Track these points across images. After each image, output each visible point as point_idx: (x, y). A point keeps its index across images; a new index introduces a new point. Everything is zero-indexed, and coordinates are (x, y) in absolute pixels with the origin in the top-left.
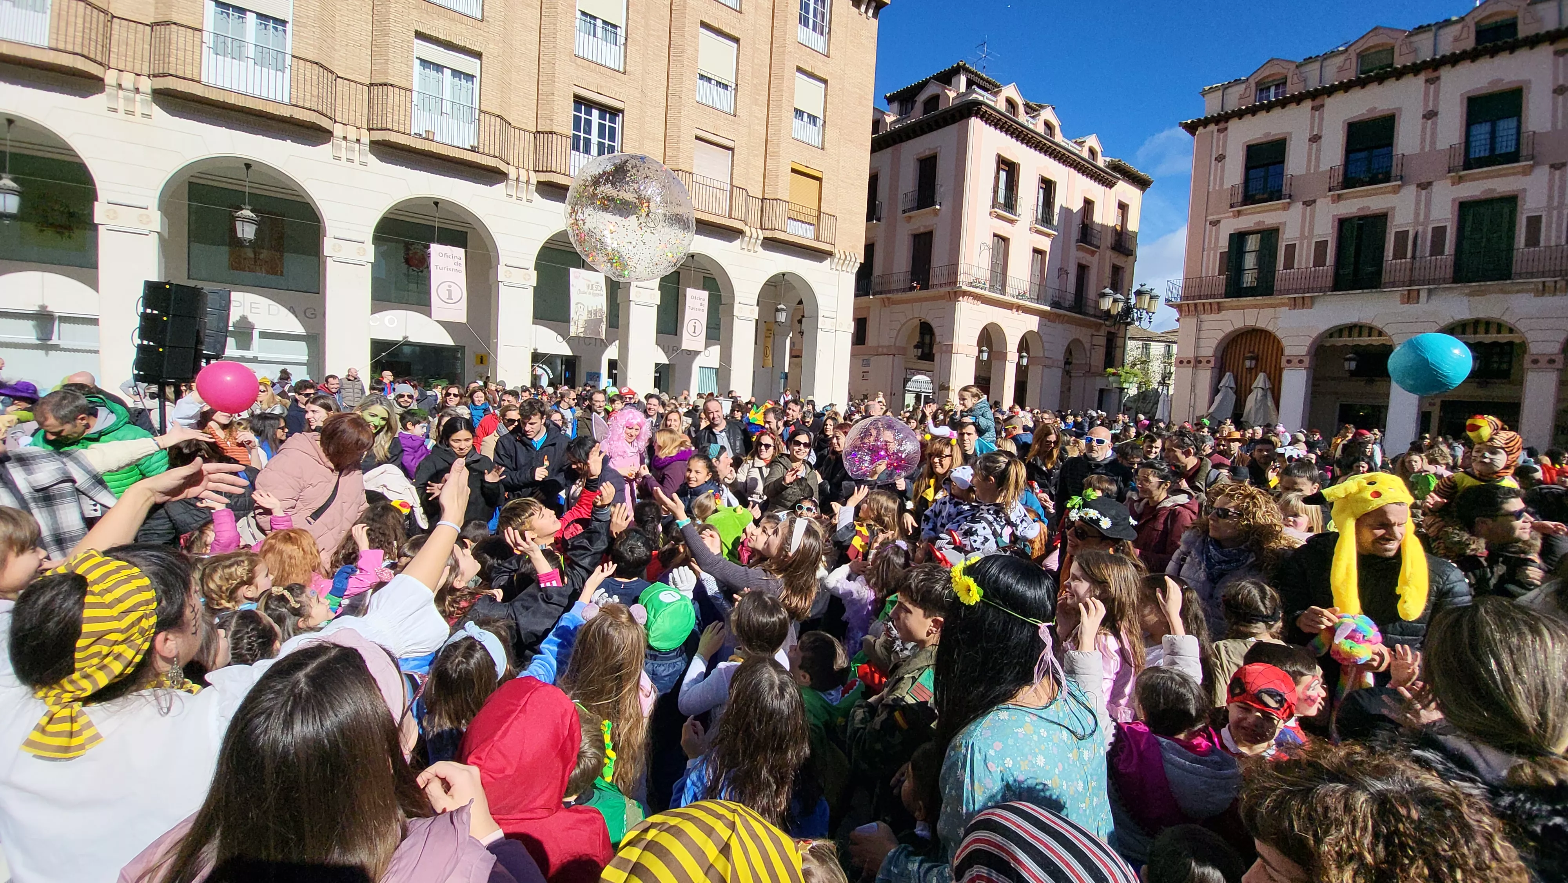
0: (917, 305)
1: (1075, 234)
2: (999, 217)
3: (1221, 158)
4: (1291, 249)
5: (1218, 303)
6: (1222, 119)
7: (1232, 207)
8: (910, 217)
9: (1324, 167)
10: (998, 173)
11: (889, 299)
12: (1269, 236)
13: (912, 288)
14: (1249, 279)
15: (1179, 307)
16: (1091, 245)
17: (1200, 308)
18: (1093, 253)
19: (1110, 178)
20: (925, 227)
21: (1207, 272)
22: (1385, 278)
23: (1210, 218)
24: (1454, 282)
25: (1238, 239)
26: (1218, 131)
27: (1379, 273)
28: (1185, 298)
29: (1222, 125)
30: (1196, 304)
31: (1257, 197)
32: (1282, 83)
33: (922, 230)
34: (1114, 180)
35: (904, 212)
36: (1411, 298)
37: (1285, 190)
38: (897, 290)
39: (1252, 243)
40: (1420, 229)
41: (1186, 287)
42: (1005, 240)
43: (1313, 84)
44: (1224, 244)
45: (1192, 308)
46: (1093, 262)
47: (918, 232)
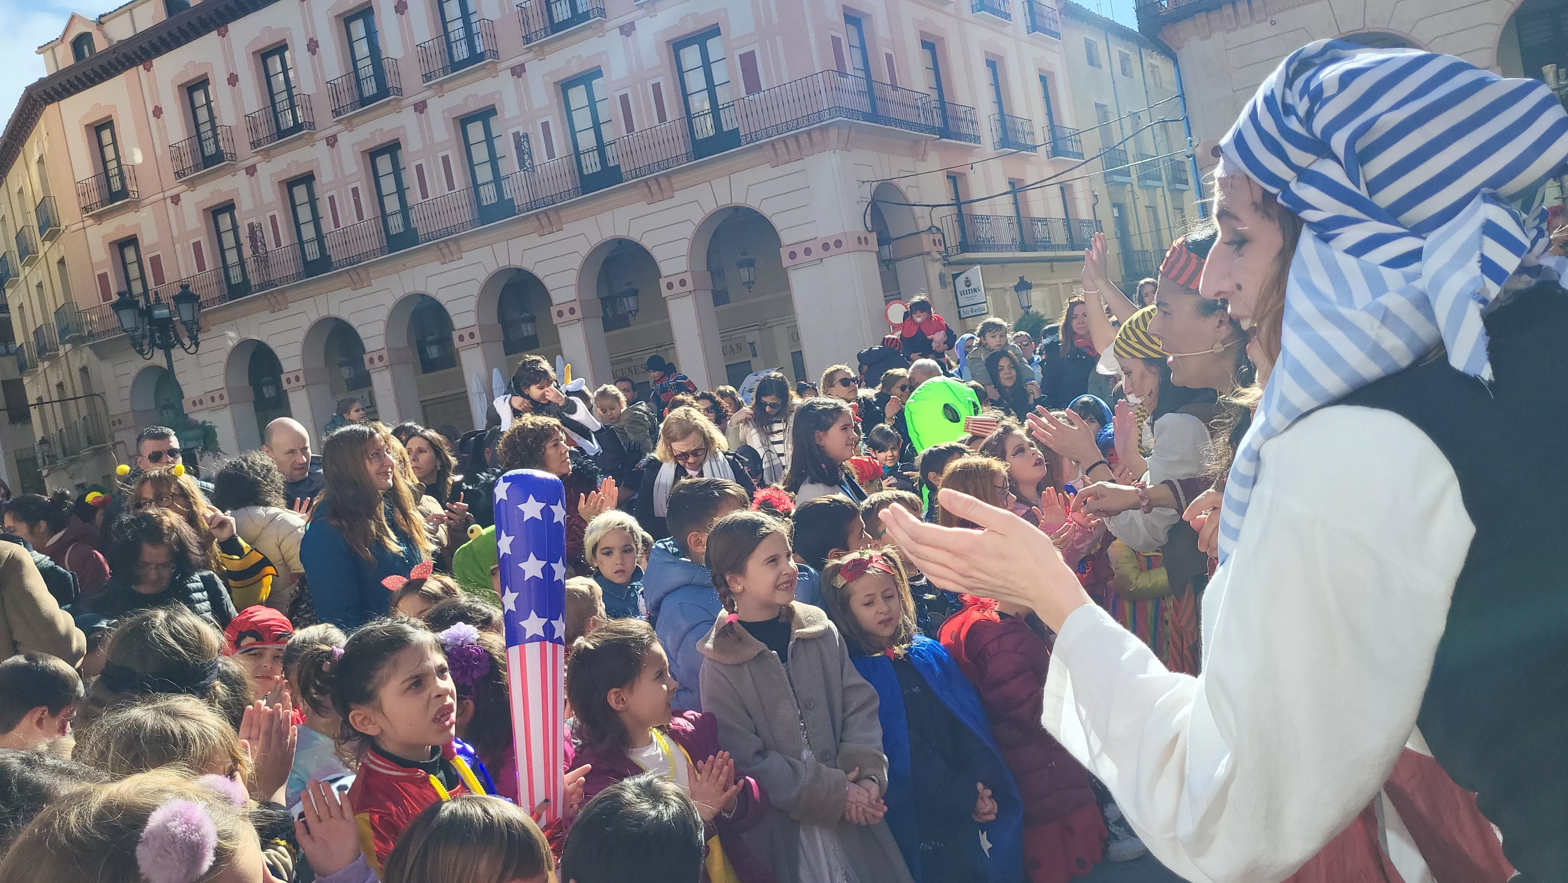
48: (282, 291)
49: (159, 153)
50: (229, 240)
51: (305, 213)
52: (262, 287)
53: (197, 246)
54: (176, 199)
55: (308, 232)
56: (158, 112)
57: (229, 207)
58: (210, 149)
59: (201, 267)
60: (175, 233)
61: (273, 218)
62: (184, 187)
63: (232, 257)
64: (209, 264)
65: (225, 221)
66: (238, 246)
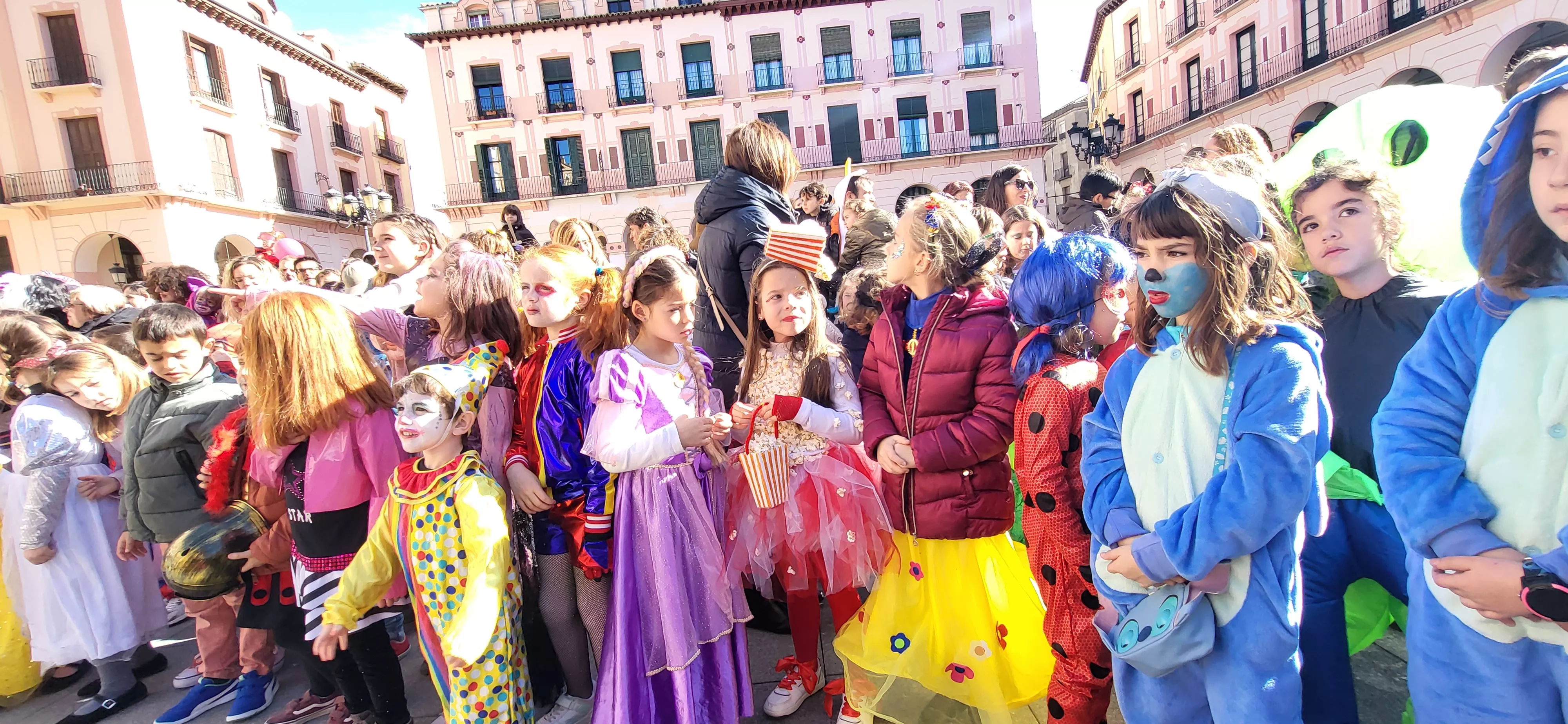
0: (98, 216)
1: (327, 136)
2: (204, 106)
3: (450, 74)
4: (523, 160)
5: (479, 208)
6: (443, 36)
7: (469, 120)
8: (49, 95)
9: (532, 94)
10: (189, 52)
11: (43, 208)
12: (505, 148)
13: (80, 193)
14: (499, 186)
15: (446, 211)
16: (351, 149)
17: (465, 212)
18: (356, 159)
19: (356, 81)
20: (80, 109)
21: (463, 179)
22: (590, 185)
23: (455, 129)
24: (629, 187)
25: (484, 149)
26: (443, 48)
27: (585, 181)
28: (451, 203)
29: (445, 43)
30: (460, 209)
31: (488, 114)
32: (486, 15)
33: (77, 114)
34: (362, 84)
35: (36, 85)
36: (607, 200)
37: (509, 110)
38: (54, 196)
39: (494, 154)
40: (602, 149)
41: (449, 193)
42: (223, 136)
43: (510, 21)
44: (472, 155)
45: (458, 212)
46: (359, 167)
47: (70, 116)
48: (1221, 112)
49: (1160, 32)
50: (1194, 82)
51: (1246, 54)
52: (1207, 111)
53: (1174, 89)
54: (1166, 61)
55: (1246, 67)
56: (1163, 5)
57: (1196, 60)
58: (1191, 22)
59: (1175, 103)
60: (1163, 83)
61: (1223, 62)
62: (1171, 51)
63: (1195, 93)
64: (1179, 99)
65: (1194, 69)
66: (1199, 86)
